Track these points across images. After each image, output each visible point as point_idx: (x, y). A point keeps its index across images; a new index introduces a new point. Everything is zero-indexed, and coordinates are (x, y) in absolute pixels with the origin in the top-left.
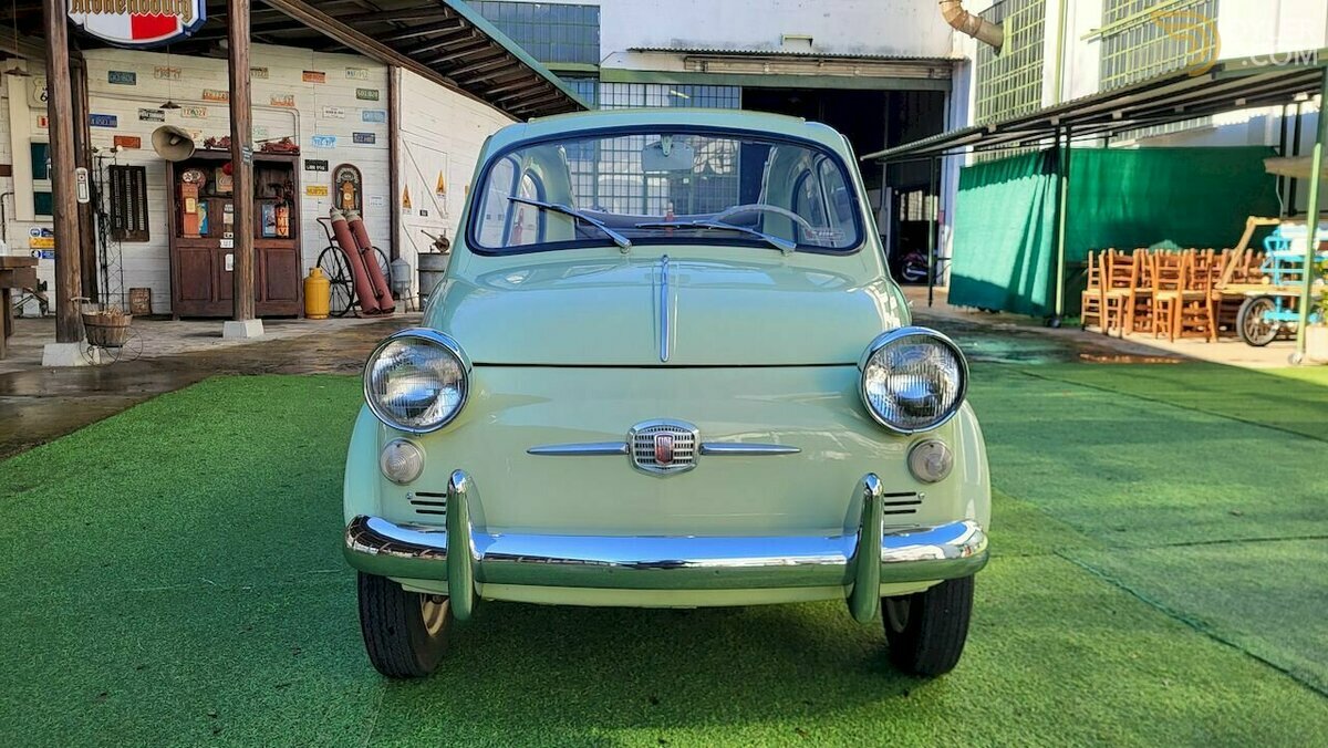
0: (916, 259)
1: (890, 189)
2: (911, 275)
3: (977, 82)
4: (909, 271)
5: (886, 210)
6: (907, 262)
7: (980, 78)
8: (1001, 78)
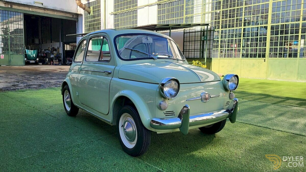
0: (69, 59)
1: (62, 43)
2: (68, 63)
3: (85, 20)
4: (67, 62)
5: (61, 47)
6: (67, 60)
7: (85, 19)
8: (90, 20)
